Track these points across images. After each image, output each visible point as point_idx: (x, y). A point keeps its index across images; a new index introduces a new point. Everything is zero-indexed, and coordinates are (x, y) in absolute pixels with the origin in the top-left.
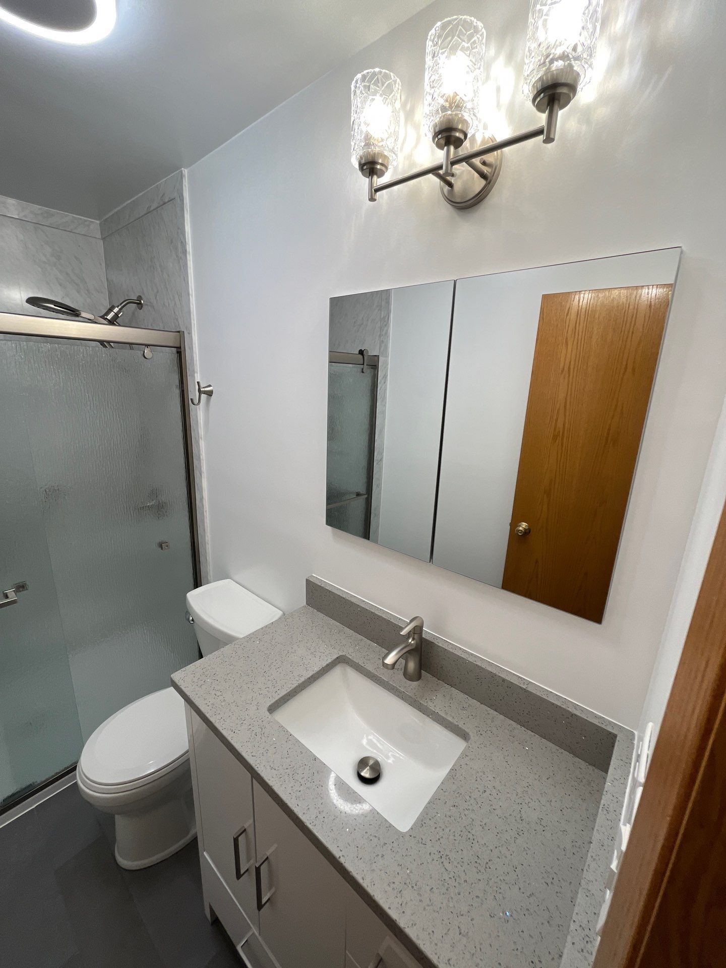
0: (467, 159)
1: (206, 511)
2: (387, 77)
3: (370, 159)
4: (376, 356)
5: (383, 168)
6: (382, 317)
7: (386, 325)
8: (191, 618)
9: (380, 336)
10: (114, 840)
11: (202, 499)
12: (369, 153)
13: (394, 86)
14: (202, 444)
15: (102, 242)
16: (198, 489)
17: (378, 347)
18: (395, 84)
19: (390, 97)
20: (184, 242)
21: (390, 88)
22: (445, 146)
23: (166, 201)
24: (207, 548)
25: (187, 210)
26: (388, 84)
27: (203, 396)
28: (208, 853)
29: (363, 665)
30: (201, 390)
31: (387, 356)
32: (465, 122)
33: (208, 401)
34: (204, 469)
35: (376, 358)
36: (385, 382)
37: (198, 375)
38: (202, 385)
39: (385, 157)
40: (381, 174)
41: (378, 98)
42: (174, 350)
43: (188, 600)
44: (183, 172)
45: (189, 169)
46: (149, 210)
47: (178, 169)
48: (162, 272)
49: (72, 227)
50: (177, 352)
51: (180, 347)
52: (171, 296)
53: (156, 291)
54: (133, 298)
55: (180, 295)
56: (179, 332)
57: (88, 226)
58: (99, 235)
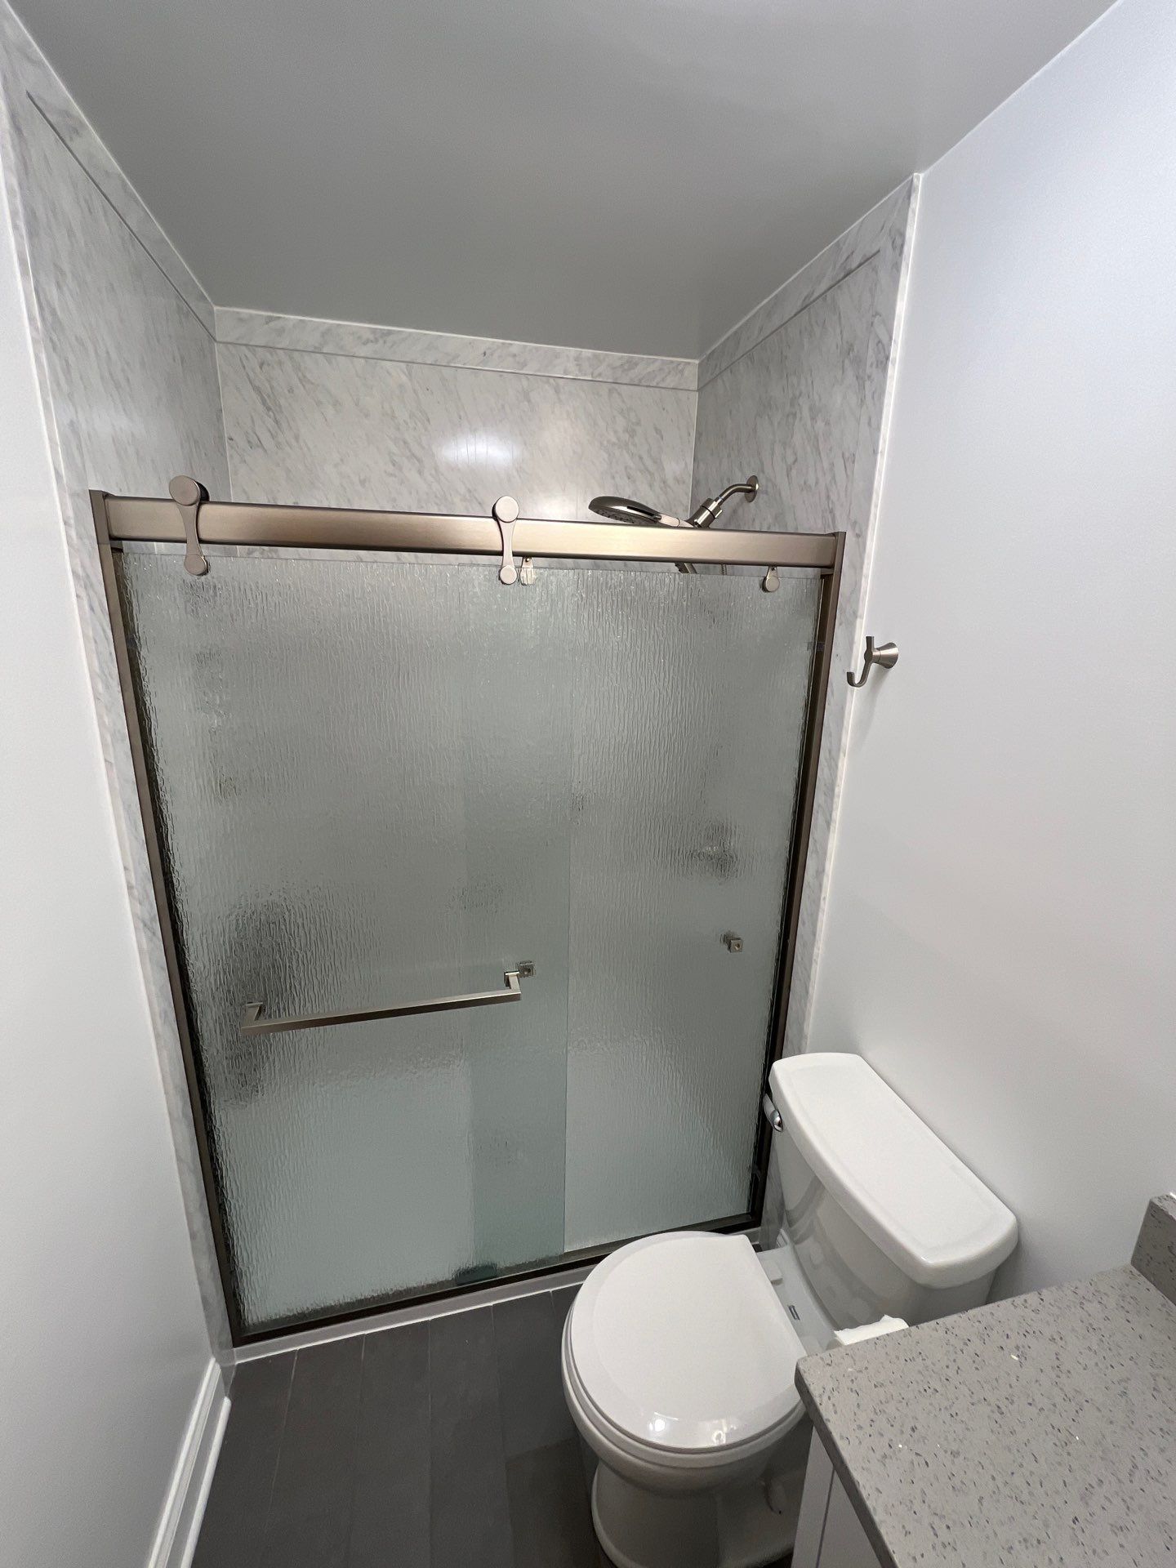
8: (778, 1119)
14: (844, 766)
15: (696, 397)
23: (856, 264)
27: (874, 667)
30: (876, 653)
33: (880, 676)
34: (838, 815)
42: (813, 573)
43: (775, 1078)
44: (915, 180)
45: (931, 169)
46: (807, 302)
47: (907, 176)
48: (813, 419)
49: (658, 379)
50: (822, 577)
51: (831, 567)
52: (826, 465)
53: (790, 460)
54: (741, 479)
55: (849, 460)
56: (834, 534)
57: (682, 372)
58: (694, 386)
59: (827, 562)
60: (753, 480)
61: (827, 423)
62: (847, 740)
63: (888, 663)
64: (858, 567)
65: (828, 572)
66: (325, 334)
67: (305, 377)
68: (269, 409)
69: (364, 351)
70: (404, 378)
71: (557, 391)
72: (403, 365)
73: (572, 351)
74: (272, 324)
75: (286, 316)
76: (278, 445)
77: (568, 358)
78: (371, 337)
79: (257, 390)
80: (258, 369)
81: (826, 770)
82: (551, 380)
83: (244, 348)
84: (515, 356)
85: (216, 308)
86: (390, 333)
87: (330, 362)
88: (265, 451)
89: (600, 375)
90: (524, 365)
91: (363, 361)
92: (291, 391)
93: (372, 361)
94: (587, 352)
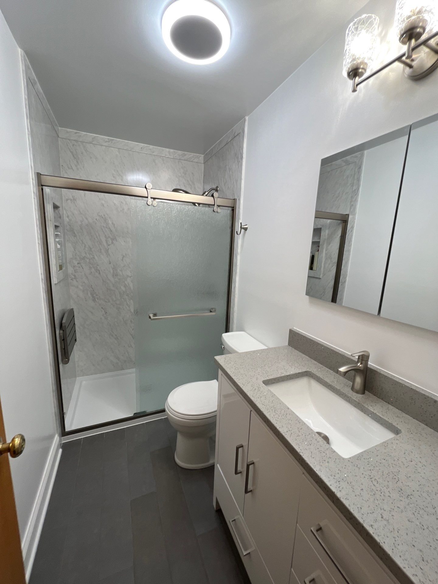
0: (425, 43)
1: (236, 294)
2: (370, 17)
3: (355, 67)
4: (347, 214)
5: (363, 71)
6: (353, 190)
7: (356, 195)
8: (223, 347)
9: (351, 202)
10: (175, 449)
11: (235, 287)
12: (354, 64)
13: (374, 22)
14: (239, 257)
15: (203, 165)
16: (234, 282)
17: (349, 209)
18: (375, 21)
19: (371, 28)
20: (242, 153)
21: (371, 24)
22: (408, 41)
23: (236, 135)
24: (234, 314)
25: (245, 136)
26: (370, 21)
27: (243, 230)
28: (219, 465)
29: (323, 378)
30: (242, 227)
31: (355, 215)
32: (425, 21)
33: (245, 233)
34: (238, 271)
35: (347, 216)
36: (352, 231)
37: (241, 219)
38: (243, 225)
39: (366, 64)
40: (362, 74)
41: (364, 31)
42: (230, 209)
43: (223, 338)
44: (246, 118)
45: (249, 116)
46: (227, 143)
47: (244, 117)
48: (229, 171)
49: (192, 160)
50: (232, 210)
51: (234, 207)
52: (232, 182)
53: (225, 182)
54: (214, 187)
55: (237, 181)
56: (234, 199)
57: (199, 158)
58: (203, 162)
59: (233, 206)
60: (217, 187)
61: (232, 172)
62: (239, 250)
63: (246, 229)
64: (239, 208)
65: (233, 209)
66: (94, 138)
67: (87, 150)
68: (75, 158)
69: (106, 144)
70: (118, 153)
71: (163, 160)
72: (117, 149)
73: (168, 150)
74: (77, 134)
75: (82, 132)
76: (78, 169)
77: (166, 152)
78: (108, 140)
79: (72, 152)
80: (72, 146)
81: (235, 260)
82: (161, 157)
83: (68, 140)
84: (150, 149)
85: (59, 128)
86: (113, 140)
87: (95, 147)
88: (73, 170)
89: (175, 157)
90: (153, 152)
91: (105, 147)
92: (82, 153)
93: (108, 147)
94: (172, 150)
